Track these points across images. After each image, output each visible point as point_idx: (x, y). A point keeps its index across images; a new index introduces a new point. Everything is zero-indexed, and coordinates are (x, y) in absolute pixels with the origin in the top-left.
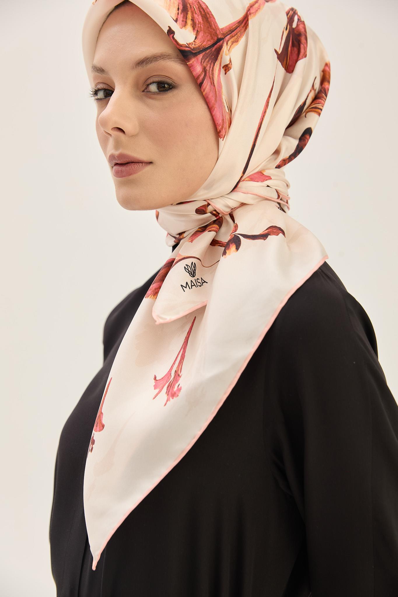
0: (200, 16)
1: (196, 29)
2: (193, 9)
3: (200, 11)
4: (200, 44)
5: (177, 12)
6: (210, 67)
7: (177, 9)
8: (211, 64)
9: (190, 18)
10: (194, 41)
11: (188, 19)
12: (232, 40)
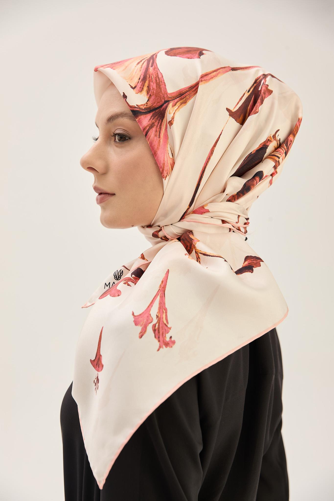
0: (155, 84)
1: (150, 94)
2: (151, 78)
3: (156, 80)
4: (151, 105)
5: (138, 81)
6: (159, 123)
7: (138, 79)
8: (159, 120)
9: (147, 85)
10: (146, 103)
11: (145, 86)
12: (181, 101)
